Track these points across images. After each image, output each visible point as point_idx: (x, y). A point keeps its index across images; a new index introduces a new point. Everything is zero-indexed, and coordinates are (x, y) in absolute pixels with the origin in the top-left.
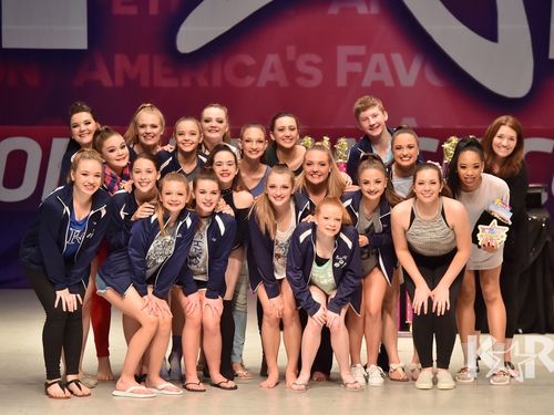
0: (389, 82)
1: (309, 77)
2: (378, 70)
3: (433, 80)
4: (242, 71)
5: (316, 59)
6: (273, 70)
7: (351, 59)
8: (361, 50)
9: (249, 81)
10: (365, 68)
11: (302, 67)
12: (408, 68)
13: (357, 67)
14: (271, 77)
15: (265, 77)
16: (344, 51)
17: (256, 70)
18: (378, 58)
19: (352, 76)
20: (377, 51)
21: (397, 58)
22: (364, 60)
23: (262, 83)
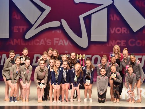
0: (63, 45)
1: (49, 43)
2: (61, 42)
3: (71, 44)
4: (37, 42)
5: (50, 40)
6: (42, 42)
7: (56, 40)
8: (58, 39)
9: (38, 44)
10: (59, 42)
11: (47, 42)
12: (66, 42)
13: (57, 42)
14: (42, 43)
15: (41, 43)
16: (55, 39)
17: (39, 42)
18: (61, 40)
19: (56, 43)
20: (61, 39)
21: (64, 41)
22: (58, 41)
23: (40, 44)
